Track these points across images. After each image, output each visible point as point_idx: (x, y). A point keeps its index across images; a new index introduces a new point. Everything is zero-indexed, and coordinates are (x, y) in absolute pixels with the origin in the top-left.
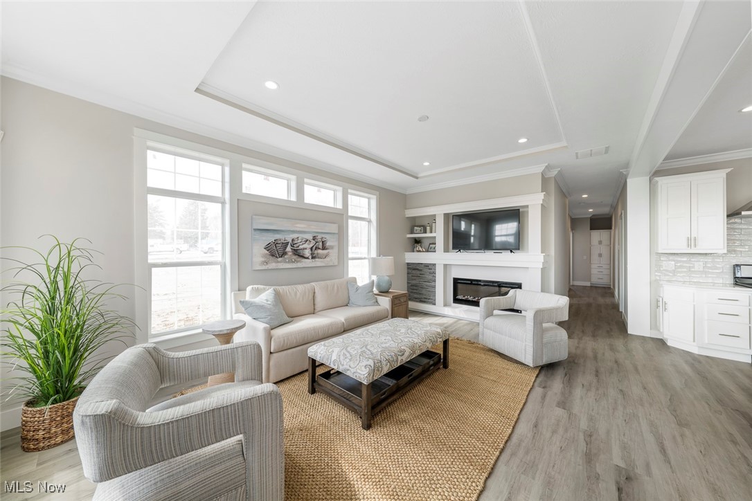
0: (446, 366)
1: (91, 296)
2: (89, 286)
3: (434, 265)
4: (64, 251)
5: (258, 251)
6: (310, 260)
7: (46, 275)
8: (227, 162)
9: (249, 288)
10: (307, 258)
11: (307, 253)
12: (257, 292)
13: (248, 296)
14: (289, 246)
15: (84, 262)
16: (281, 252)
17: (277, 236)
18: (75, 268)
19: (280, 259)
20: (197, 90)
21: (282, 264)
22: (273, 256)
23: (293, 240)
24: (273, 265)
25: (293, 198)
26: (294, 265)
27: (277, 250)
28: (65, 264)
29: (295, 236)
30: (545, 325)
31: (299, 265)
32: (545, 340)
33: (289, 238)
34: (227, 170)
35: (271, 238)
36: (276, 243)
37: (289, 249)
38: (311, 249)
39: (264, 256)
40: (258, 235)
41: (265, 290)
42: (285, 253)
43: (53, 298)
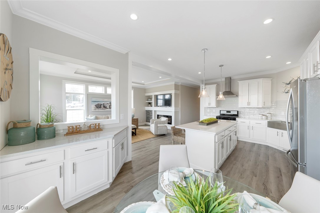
0: (136, 135)
1: (54, 116)
2: (54, 114)
3: (152, 111)
4: (49, 107)
5: (93, 106)
6: (109, 109)
7: (46, 111)
8: (85, 85)
9: (89, 116)
10: (108, 108)
11: (108, 107)
12: (91, 116)
13: (89, 117)
14: (102, 105)
15: (53, 109)
16: (100, 107)
17: (99, 103)
18: (51, 110)
19: (99, 109)
20: (75, 73)
21: (100, 110)
22: (97, 108)
23: (103, 104)
24: (97, 110)
25: (104, 93)
26: (104, 110)
27: (98, 106)
28: (49, 109)
29: (104, 103)
30: (158, 125)
31: (105, 110)
32: (158, 129)
33: (102, 103)
34: (85, 86)
35: (97, 103)
36: (98, 104)
37: (102, 106)
38: (109, 106)
39: (95, 108)
40: (93, 103)
41: (93, 116)
42: (101, 107)
43: (48, 115)
